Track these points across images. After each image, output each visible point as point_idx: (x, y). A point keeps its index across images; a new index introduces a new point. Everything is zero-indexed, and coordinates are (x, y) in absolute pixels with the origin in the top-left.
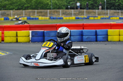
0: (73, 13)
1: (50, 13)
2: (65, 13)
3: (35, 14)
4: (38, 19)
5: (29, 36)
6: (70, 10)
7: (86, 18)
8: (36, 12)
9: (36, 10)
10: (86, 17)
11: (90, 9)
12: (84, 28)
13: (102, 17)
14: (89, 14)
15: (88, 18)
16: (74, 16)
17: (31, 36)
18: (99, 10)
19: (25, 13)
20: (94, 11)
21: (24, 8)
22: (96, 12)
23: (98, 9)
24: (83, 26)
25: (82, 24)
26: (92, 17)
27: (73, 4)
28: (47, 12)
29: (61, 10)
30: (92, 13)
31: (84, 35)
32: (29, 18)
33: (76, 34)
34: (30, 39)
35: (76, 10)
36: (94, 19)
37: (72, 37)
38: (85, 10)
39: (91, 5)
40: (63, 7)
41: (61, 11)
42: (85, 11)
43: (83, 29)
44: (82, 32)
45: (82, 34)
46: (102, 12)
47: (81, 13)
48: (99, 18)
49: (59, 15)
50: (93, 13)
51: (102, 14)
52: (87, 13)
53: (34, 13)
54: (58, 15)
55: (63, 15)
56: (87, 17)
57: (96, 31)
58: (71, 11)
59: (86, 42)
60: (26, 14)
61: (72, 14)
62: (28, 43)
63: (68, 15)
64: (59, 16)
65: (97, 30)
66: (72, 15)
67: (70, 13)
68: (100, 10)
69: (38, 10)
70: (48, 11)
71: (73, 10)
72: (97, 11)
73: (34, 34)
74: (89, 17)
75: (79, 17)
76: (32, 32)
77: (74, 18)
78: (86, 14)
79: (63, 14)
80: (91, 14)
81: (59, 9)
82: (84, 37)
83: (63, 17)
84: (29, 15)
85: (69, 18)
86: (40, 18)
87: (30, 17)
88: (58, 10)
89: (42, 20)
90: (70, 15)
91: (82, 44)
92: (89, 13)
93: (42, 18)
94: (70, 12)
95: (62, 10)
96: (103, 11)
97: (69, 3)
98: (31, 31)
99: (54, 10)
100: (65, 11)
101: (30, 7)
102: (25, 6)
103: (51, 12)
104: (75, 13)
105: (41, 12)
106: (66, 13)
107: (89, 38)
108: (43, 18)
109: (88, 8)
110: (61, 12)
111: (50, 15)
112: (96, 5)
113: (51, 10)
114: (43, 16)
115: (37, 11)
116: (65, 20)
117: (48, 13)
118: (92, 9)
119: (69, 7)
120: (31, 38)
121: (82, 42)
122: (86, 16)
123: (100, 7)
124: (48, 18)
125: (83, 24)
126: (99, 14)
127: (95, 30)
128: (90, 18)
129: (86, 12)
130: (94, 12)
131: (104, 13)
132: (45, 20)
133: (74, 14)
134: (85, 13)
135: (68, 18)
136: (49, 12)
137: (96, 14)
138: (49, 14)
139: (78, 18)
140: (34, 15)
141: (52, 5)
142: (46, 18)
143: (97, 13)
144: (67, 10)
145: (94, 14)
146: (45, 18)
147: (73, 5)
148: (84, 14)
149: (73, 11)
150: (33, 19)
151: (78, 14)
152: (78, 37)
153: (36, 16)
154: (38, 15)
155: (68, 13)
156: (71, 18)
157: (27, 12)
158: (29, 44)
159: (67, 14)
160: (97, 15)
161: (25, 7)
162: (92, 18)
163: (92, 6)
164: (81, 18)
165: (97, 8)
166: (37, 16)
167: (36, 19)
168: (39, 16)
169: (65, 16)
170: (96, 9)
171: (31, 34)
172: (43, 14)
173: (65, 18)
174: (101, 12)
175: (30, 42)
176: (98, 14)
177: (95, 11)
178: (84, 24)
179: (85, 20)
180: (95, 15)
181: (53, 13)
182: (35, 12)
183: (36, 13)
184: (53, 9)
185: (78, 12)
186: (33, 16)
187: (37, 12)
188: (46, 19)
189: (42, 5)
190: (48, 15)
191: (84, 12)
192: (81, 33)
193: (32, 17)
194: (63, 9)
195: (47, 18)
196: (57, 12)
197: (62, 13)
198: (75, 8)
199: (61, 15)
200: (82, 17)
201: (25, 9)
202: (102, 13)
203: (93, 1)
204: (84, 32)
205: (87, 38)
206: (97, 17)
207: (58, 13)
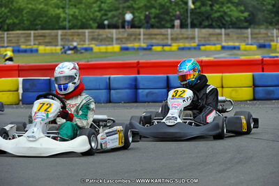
0: (115, 36)
1: (63, 37)
2: (96, 37)
3: (29, 40)
4: (37, 51)
5: (17, 90)
6: (107, 30)
7: (144, 49)
8: (32, 35)
9: (32, 32)
10: (144, 45)
11: (152, 27)
12: (141, 72)
13: (182, 45)
14: (152, 39)
15: (149, 49)
16: (117, 44)
17: (21, 91)
18: (175, 29)
19: (7, 37)
20: (163, 31)
21: (6, 27)
22: (167, 35)
23: (173, 27)
24: (138, 68)
25: (136, 61)
26: (158, 45)
27: (114, 16)
28: (57, 36)
29: (87, 31)
30: (158, 37)
31: (141, 87)
32: (16, 48)
33: (121, 86)
34: (21, 98)
35: (121, 30)
36: (164, 51)
37: (112, 91)
38: (142, 31)
39: (154, 18)
40: (91, 22)
41: (89, 32)
42: (142, 33)
43: (139, 74)
44: (136, 79)
45: (135, 86)
46: (182, 34)
47: (133, 37)
48: (175, 47)
49: (84, 41)
50: (161, 37)
51: (181, 39)
52: (146, 37)
53: (28, 38)
54: (82, 43)
55: (93, 42)
56: (148, 46)
57: (168, 77)
58: (110, 33)
59: (145, 102)
60: (9, 41)
61: (112, 39)
62: (15, 106)
63: (103, 43)
64: (82, 45)
65: (169, 75)
66: (112, 41)
67: (107, 37)
68: (177, 30)
69: (36, 32)
70: (60, 32)
71: (114, 31)
72: (169, 30)
73: (27, 86)
74: (152, 46)
75: (130, 45)
76: (23, 80)
77: (116, 48)
78: (144, 39)
79: (93, 39)
80: (156, 38)
81: (82, 27)
82: (140, 91)
83: (91, 46)
84: (18, 43)
85: (106, 49)
86: (41, 48)
87: (19, 46)
88: (80, 31)
89: (45, 54)
90: (108, 41)
91: (136, 107)
92: (150, 36)
93: (45, 50)
94: (109, 35)
95: (90, 30)
96: (184, 30)
97: (106, 15)
98: (21, 79)
99: (72, 31)
100: (96, 34)
101: (19, 24)
102: (8, 21)
103: (65, 35)
104: (120, 36)
105: (44, 36)
106: (100, 37)
107: (153, 93)
108: (48, 49)
109: (149, 25)
110: (87, 34)
111: (62, 43)
112: (168, 18)
113: (65, 31)
114: (47, 44)
115: (34, 34)
116: (96, 53)
117: (59, 38)
118: (158, 28)
119: (106, 22)
120: (22, 94)
121: (135, 104)
122: (144, 43)
123: (177, 23)
124: (59, 48)
125: (138, 63)
126: (175, 39)
127: (165, 76)
128: (154, 48)
129: (144, 35)
130: (163, 35)
131: (185, 36)
132: (52, 54)
133: (117, 39)
134: (142, 37)
135: (103, 48)
136: (61, 35)
137: (167, 39)
138: (62, 39)
139: (127, 49)
140: (29, 43)
141: (67, 20)
142: (53, 48)
143: (169, 37)
144: (101, 31)
145: (163, 40)
146: (51, 50)
147: (116, 19)
148: (140, 39)
149: (114, 33)
150: (25, 51)
151: (127, 39)
152: (126, 93)
153: (32, 45)
154: (37, 43)
155: (104, 36)
156: (110, 48)
157: (12, 36)
158: (16, 108)
159: (101, 40)
160: (169, 42)
161: (9, 25)
162: (159, 48)
163: (156, 20)
164: (134, 49)
165: (168, 25)
166: (34, 44)
167: (32, 51)
168: (40, 44)
169: (97, 45)
170: (167, 28)
171: (21, 86)
172: (47, 40)
173: (96, 49)
174: (178, 34)
175: (21, 103)
176: (172, 39)
177: (166, 33)
178: (141, 61)
179: (142, 53)
180: (165, 42)
181: (71, 38)
182: (29, 35)
183: (32, 38)
184: (70, 29)
185: (125, 35)
186: (27, 45)
187: (34, 37)
188: (54, 51)
189: (45, 19)
190: (60, 42)
191: (140, 35)
192: (134, 83)
193: (23, 47)
194: (92, 28)
195: (56, 50)
196: (79, 35)
197: (91, 37)
198: (120, 25)
199: (87, 42)
200: (136, 45)
201: (8, 30)
202: (181, 36)
203: (160, 10)
204: (139, 79)
205: (147, 95)
206: (170, 45)
207: (81, 37)
